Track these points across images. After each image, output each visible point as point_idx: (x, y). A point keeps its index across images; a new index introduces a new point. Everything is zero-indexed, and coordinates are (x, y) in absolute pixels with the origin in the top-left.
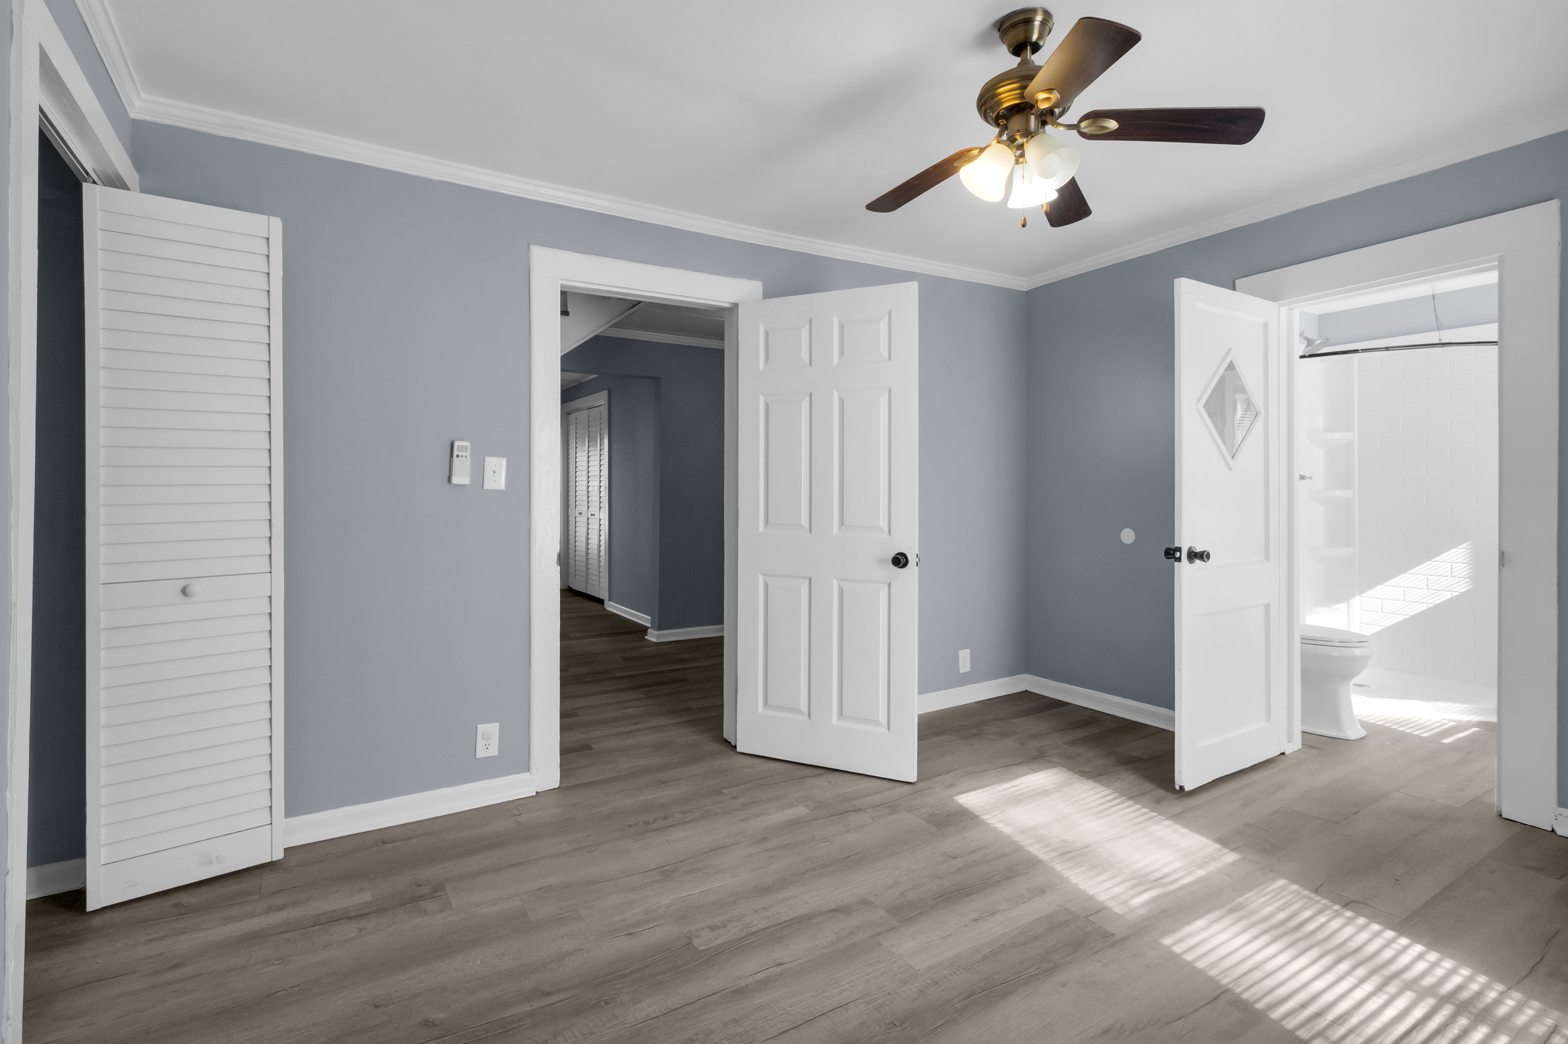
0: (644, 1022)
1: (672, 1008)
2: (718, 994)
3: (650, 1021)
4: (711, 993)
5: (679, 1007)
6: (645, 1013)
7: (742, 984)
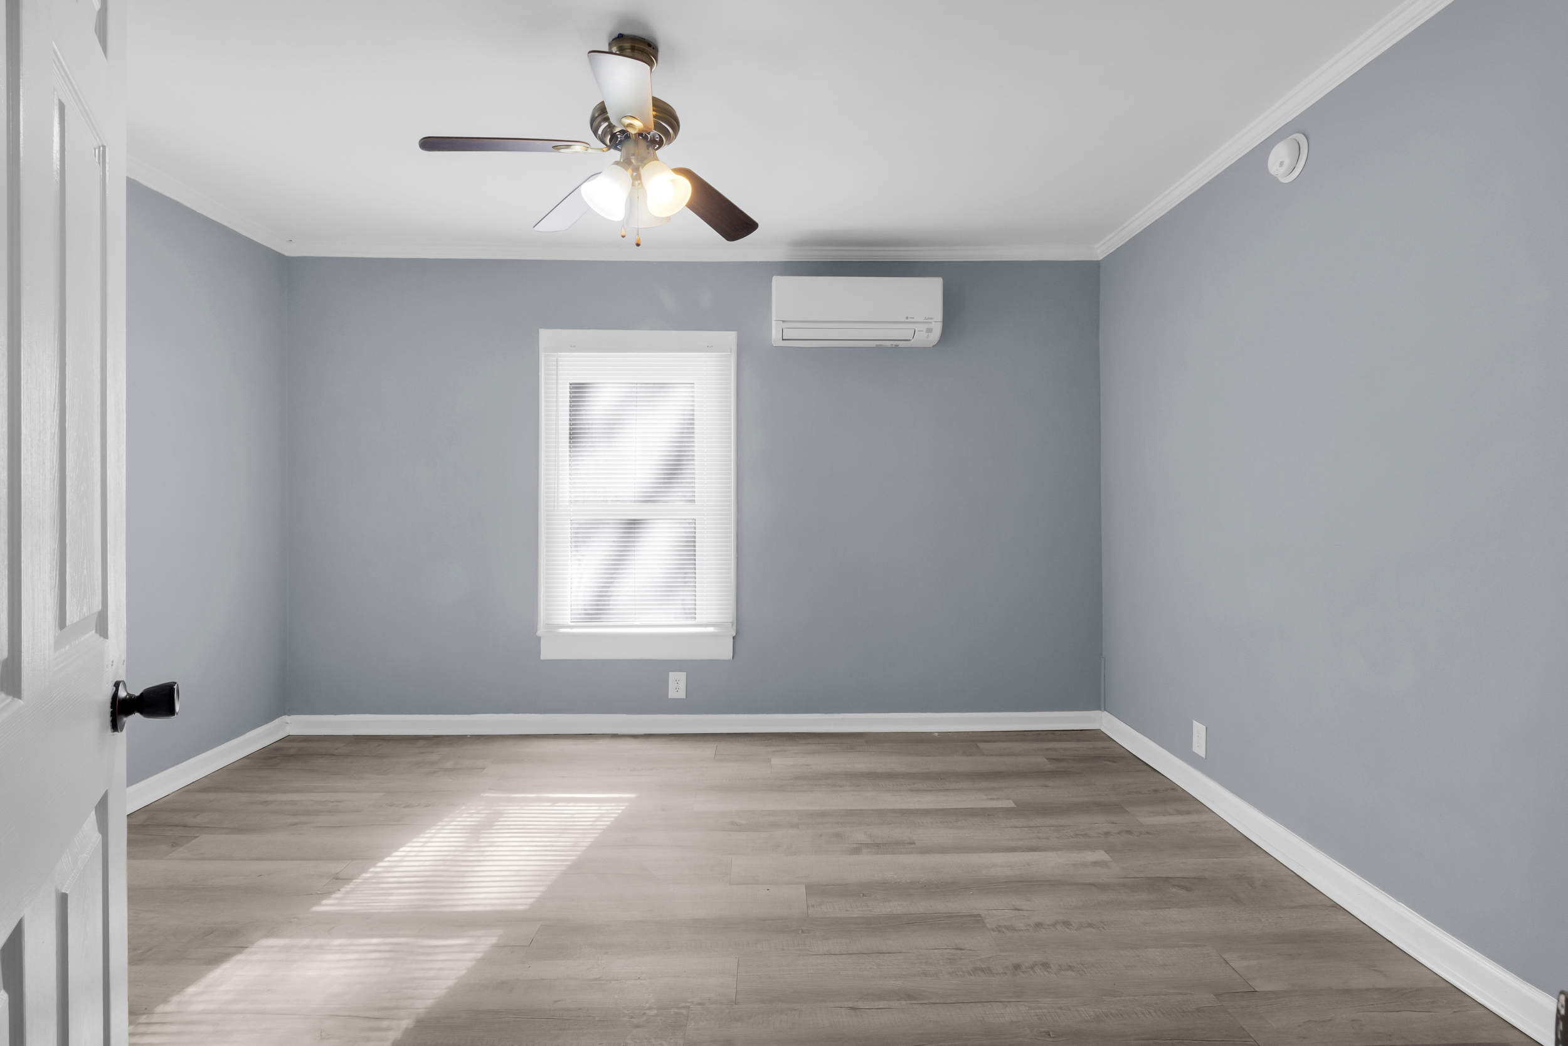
0: (1010, 1002)
1: (979, 1005)
2: (932, 1002)
3: (1003, 1000)
4: (937, 1005)
5: (974, 1004)
6: (1008, 1009)
7: (903, 1002)
